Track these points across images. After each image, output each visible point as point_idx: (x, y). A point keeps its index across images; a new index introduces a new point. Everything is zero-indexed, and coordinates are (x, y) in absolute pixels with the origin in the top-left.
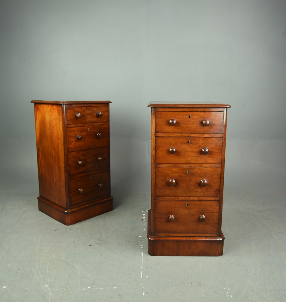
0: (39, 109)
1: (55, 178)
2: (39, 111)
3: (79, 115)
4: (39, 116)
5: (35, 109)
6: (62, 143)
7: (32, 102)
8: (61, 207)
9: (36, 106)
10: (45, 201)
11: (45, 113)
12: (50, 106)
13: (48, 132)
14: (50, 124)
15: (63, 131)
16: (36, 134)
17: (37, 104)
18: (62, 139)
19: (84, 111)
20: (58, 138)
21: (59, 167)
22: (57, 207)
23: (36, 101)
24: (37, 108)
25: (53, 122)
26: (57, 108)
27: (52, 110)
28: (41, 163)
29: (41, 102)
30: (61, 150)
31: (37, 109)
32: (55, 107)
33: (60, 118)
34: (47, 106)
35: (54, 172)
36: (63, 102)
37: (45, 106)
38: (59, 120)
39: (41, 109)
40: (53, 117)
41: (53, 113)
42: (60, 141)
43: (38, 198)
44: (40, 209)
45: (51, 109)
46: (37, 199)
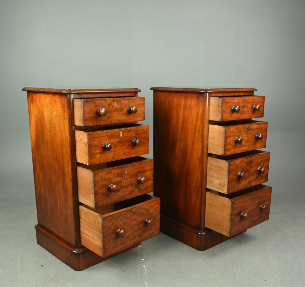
0: (34, 101)
1: (58, 202)
2: (34, 103)
3: (103, 111)
4: (35, 111)
5: (28, 100)
6: (68, 153)
7: (23, 90)
8: (68, 243)
9: (30, 97)
10: (45, 232)
11: (42, 107)
12: (50, 96)
13: (48, 135)
14: (50, 124)
15: (70, 135)
16: (31, 137)
17: (31, 92)
18: (69, 147)
19: (109, 105)
20: (63, 145)
21: (64, 187)
22: (62, 243)
23: (30, 89)
24: (31, 98)
25: (55, 121)
26: (60, 100)
27: (53, 102)
28: (39, 178)
29: (36, 90)
30: (67, 162)
31: (32, 101)
32: (57, 98)
33: (64, 115)
34: (45, 97)
35: (57, 194)
36: (69, 90)
37: (43, 95)
38: (64, 118)
39: (37, 100)
40: (55, 114)
41: (54, 106)
42: (65, 149)
43: (36, 227)
44: (39, 242)
45: (51, 101)
46: (35, 229)
